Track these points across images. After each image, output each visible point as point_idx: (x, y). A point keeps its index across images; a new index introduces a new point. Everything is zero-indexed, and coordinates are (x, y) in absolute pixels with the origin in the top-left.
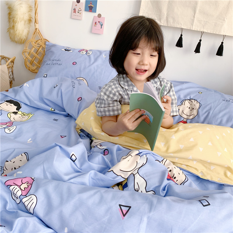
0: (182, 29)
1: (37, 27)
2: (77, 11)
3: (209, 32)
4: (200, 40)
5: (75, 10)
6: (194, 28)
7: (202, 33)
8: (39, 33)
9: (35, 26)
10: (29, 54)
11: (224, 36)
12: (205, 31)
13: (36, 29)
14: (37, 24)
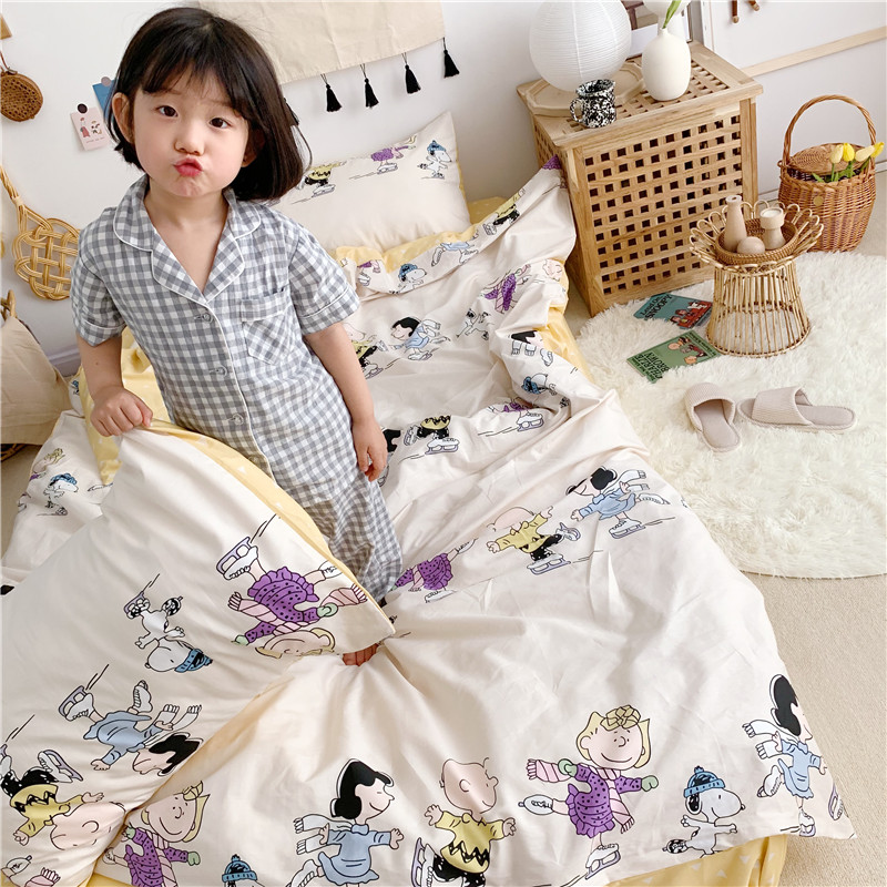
0: (323, 76)
1: (20, 203)
2: (90, 130)
3: (374, 59)
4: (367, 81)
5: (83, 129)
6: (343, 65)
7: (363, 67)
8: (32, 213)
9: (15, 203)
10: (31, 265)
11: (404, 55)
12: (365, 61)
13: (20, 208)
14: (17, 198)
